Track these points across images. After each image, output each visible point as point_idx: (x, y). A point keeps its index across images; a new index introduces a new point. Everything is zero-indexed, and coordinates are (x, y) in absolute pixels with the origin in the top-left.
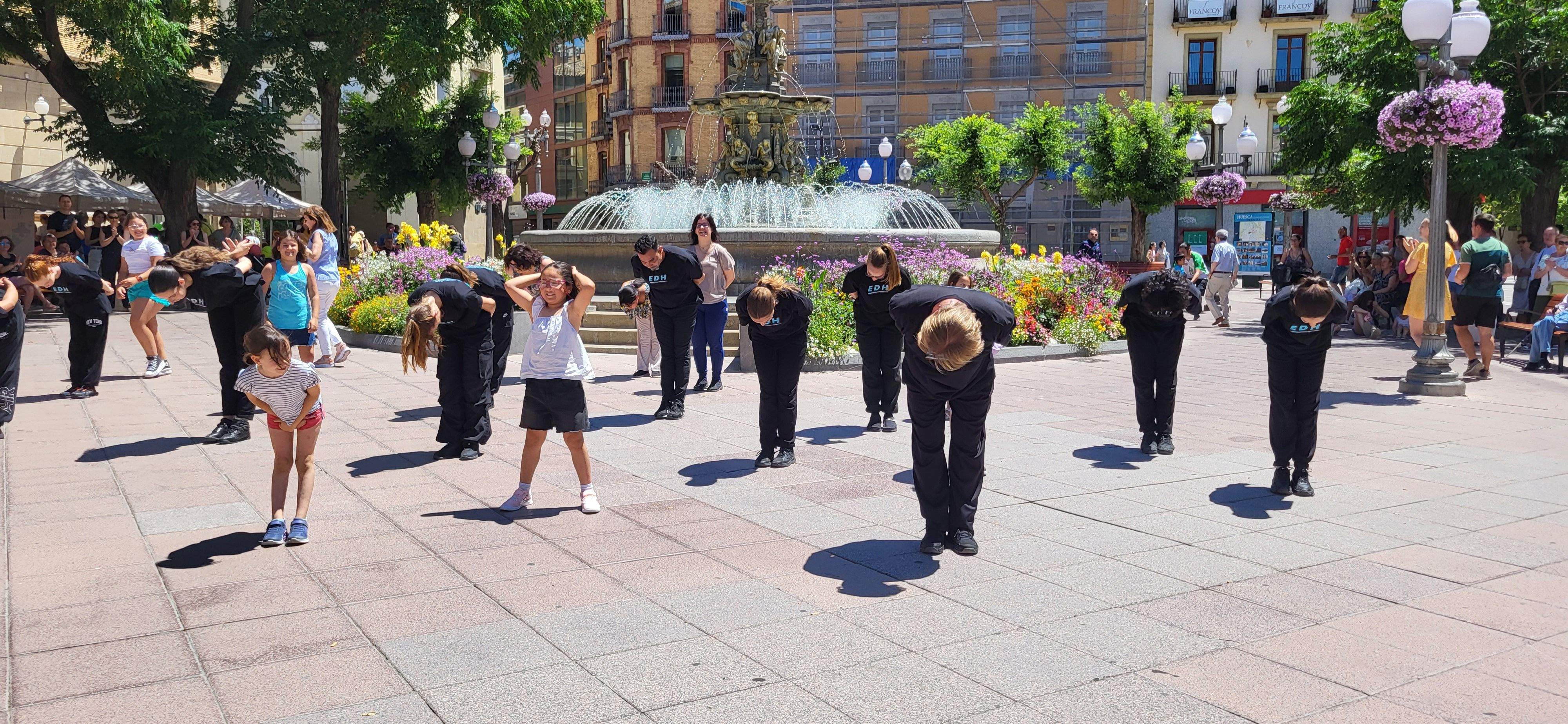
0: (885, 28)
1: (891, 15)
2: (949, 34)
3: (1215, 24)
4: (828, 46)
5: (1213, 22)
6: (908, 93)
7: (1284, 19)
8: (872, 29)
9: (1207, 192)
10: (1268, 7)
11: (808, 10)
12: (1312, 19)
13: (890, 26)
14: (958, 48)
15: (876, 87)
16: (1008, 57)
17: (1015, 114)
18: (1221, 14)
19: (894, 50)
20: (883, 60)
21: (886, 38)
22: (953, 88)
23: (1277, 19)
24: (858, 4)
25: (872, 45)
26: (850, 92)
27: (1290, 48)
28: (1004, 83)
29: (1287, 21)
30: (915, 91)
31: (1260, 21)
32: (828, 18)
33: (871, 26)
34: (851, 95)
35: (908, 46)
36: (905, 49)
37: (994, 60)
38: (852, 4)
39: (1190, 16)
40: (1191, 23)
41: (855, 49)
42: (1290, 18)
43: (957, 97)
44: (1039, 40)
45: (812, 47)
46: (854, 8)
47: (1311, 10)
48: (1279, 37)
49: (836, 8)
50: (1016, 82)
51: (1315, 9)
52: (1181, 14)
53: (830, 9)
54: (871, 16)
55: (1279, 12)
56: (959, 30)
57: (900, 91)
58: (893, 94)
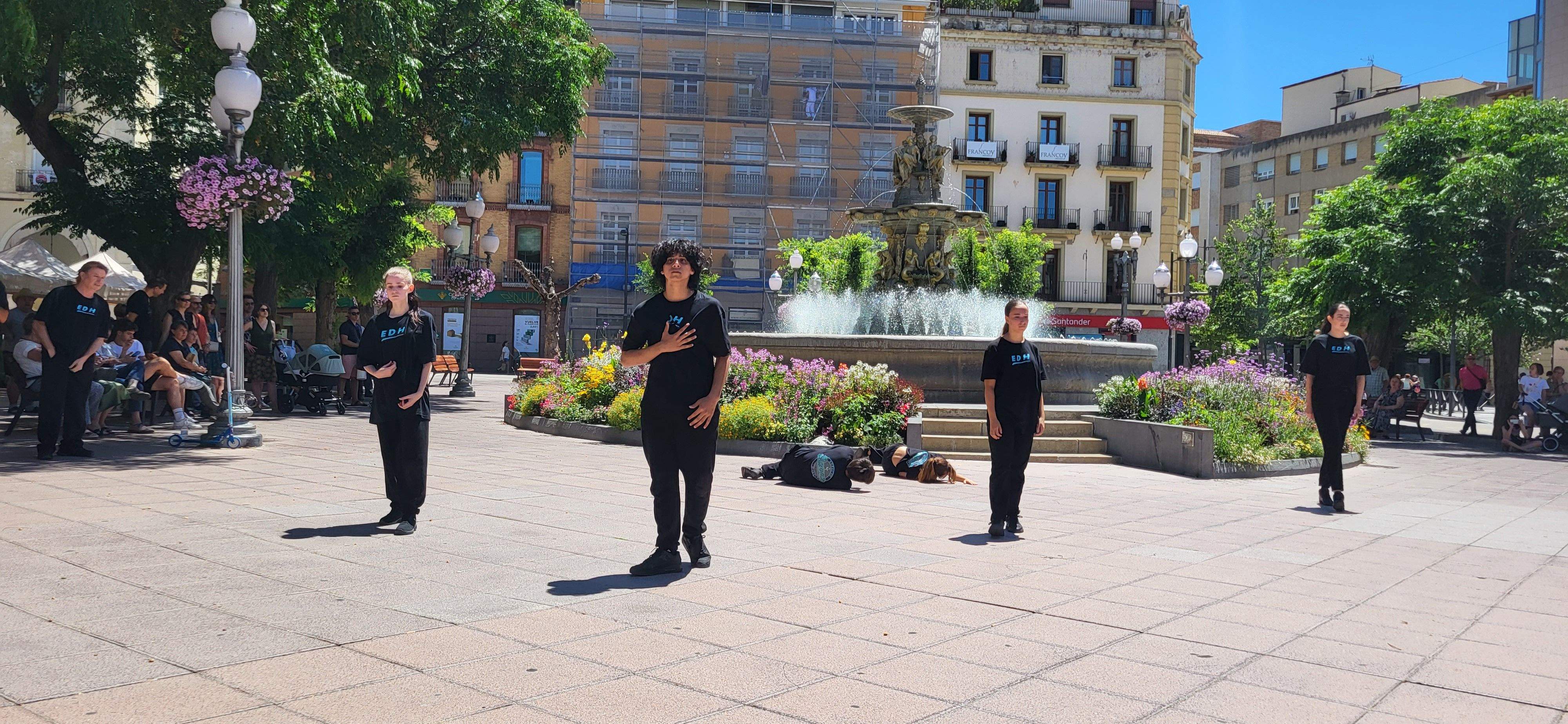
0: (687, 141)
1: (695, 129)
2: (749, 152)
3: (989, 165)
4: (630, 153)
5: (987, 163)
6: (715, 206)
7: (1045, 165)
8: (674, 140)
9: (1181, 316)
10: (1032, 154)
11: (614, 116)
12: (1068, 167)
13: (693, 138)
14: (763, 165)
15: (682, 196)
16: (808, 178)
17: (811, 232)
18: (994, 156)
19: (701, 162)
20: (684, 171)
21: (692, 151)
22: (757, 204)
23: (1039, 164)
24: (666, 115)
25: (674, 155)
26: (656, 200)
27: (1046, 191)
28: (807, 202)
29: (1048, 167)
30: (721, 203)
31: (1026, 165)
32: (629, 125)
33: (673, 137)
34: (658, 203)
35: (716, 160)
36: (712, 163)
37: (793, 179)
38: (656, 114)
39: (968, 155)
40: (970, 161)
41: (661, 158)
42: (1050, 164)
43: (760, 213)
44: (839, 165)
45: (612, 152)
46: (662, 118)
47: (1067, 159)
48: (1040, 180)
49: (642, 117)
50: (816, 202)
51: (1070, 159)
52: (961, 153)
53: (637, 117)
54: (674, 128)
55: (1041, 158)
56: (760, 149)
57: (707, 202)
58: (699, 205)
